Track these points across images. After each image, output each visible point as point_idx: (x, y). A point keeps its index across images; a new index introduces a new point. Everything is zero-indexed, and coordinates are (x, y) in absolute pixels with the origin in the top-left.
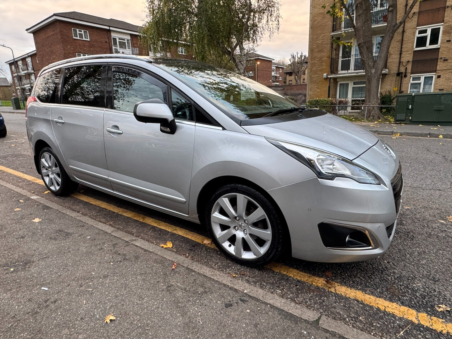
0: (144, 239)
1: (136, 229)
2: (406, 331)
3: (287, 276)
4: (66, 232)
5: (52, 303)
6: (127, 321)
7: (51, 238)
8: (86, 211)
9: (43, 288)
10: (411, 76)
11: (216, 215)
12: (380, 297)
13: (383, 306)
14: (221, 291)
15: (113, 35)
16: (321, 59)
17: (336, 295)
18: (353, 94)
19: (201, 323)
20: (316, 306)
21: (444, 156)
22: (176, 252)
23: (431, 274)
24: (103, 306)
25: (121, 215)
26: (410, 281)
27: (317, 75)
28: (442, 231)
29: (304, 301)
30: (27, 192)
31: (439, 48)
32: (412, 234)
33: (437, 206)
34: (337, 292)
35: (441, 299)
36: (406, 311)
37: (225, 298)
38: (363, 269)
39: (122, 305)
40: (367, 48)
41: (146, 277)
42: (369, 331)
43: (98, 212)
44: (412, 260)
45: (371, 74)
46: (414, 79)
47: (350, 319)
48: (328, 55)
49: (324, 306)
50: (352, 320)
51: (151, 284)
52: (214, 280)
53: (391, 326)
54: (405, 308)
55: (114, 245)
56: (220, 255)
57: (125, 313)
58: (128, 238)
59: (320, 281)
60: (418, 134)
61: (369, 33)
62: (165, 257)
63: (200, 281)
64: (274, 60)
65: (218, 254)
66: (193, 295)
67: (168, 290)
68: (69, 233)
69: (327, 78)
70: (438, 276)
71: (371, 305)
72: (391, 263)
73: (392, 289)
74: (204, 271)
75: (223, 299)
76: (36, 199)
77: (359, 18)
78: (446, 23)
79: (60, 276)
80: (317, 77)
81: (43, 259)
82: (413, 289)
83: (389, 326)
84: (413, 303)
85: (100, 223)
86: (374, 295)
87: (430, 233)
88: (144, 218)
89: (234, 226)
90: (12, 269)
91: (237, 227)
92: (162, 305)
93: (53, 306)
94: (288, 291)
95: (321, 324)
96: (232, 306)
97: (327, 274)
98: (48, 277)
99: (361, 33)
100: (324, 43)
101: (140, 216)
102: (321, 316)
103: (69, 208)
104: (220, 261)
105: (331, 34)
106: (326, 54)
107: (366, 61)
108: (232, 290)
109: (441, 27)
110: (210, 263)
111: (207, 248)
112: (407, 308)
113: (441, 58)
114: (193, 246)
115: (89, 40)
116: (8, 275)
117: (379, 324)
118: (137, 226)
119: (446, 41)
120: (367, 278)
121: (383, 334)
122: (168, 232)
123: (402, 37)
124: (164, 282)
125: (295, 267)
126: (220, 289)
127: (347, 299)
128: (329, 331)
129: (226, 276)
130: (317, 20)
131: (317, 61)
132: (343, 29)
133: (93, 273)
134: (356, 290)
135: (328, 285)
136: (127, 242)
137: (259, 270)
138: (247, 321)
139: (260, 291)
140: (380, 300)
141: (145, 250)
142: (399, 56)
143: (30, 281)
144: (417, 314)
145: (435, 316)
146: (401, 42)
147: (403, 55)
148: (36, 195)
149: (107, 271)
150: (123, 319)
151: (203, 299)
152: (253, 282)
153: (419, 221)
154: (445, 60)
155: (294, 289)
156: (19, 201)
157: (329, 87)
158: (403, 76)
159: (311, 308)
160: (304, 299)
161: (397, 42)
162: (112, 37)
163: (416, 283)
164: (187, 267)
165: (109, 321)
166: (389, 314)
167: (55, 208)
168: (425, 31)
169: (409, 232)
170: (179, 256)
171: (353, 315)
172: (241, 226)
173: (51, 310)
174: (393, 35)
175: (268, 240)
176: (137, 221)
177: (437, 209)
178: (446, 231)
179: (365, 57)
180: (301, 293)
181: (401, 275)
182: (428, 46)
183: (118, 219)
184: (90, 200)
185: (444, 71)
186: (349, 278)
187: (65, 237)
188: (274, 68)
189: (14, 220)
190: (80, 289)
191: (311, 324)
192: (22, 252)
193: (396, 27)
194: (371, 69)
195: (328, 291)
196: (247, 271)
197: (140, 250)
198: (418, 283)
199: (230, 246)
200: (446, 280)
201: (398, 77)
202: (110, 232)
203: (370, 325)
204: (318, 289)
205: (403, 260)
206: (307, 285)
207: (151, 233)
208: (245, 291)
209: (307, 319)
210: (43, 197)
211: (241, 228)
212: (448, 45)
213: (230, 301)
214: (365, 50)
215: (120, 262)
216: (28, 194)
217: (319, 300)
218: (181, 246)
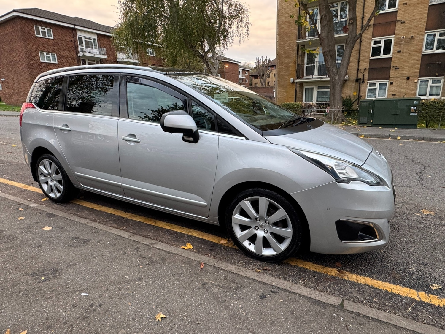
0: (162, 242)
1: (151, 232)
2: (413, 307)
3: (304, 268)
4: (82, 239)
5: (98, 307)
6: (177, 318)
7: (69, 246)
8: (93, 217)
9: (82, 294)
10: (368, 82)
11: (237, 216)
12: (385, 281)
13: (389, 288)
14: (251, 286)
15: (79, 34)
16: (288, 64)
17: (350, 282)
18: (317, 98)
19: (245, 314)
20: (336, 292)
21: (406, 156)
22: (197, 253)
23: (420, 260)
24: (149, 307)
25: (131, 220)
26: (405, 266)
27: (285, 80)
28: (420, 223)
29: (325, 289)
30: (23, 200)
31: (391, 58)
32: (397, 226)
33: (411, 201)
34: (350, 280)
35: (433, 279)
36: (408, 291)
37: (258, 291)
38: (365, 259)
39: (166, 304)
40: (331, 56)
41: (179, 277)
42: (384, 310)
43: (107, 218)
44: (402, 248)
45: (335, 80)
46: (371, 85)
47: (367, 301)
48: (294, 61)
49: (342, 292)
50: (368, 302)
51: (186, 283)
52: (242, 276)
53: (400, 304)
54: (407, 288)
55: (137, 249)
56: (239, 253)
57: (172, 311)
58: (147, 242)
59: (333, 271)
60: (380, 135)
61: (332, 42)
62: (190, 257)
63: (230, 277)
64: (240, 63)
65: (237, 253)
66: (228, 290)
67: (204, 288)
68: (86, 240)
69: (294, 83)
70: (426, 261)
71: (380, 288)
72: (387, 252)
73: (393, 274)
74: (231, 268)
75: (256, 292)
76: (37, 207)
77: (324, 29)
78: (397, 35)
79: (95, 281)
80: (284, 81)
81: (70, 266)
82: (409, 273)
83: (399, 304)
84: (412, 284)
85: (114, 229)
86: (380, 280)
87: (411, 225)
88: (155, 222)
89: (255, 226)
90: (43, 278)
91: (257, 227)
92: (203, 301)
93: (100, 310)
94: (309, 281)
95: (345, 307)
96: (266, 297)
97: (337, 264)
98: (83, 283)
99: (326, 42)
100: (290, 49)
101: (151, 220)
102: (343, 301)
103: (75, 215)
104: (241, 259)
105: (297, 42)
106: (292, 60)
107: (330, 68)
108: (261, 283)
109: (393, 38)
110: (233, 261)
111: (226, 248)
112: (408, 289)
113: (393, 67)
114: (211, 246)
115: (52, 38)
116: (40, 284)
117: (390, 303)
118: (152, 230)
119: (397, 51)
120: (371, 266)
121: (395, 311)
122: (184, 234)
123: (359, 47)
124: (198, 281)
125: (308, 260)
126: (250, 284)
127: (359, 285)
128: (354, 312)
129: (252, 271)
130: (284, 28)
131: (285, 66)
132: (307, 38)
133: (127, 277)
134: (364, 276)
135: (341, 274)
136: (148, 245)
137: (279, 265)
138: (284, 309)
139: (286, 283)
140: (386, 284)
141: (169, 253)
142: (357, 64)
143: (67, 288)
144: (418, 294)
145: (431, 294)
146: (359, 51)
147: (360, 63)
148: (34, 202)
149: (140, 274)
150: (173, 316)
151: (239, 293)
152: (277, 275)
153: (400, 214)
154: (397, 69)
155: (313, 279)
156: (18, 209)
157: (296, 91)
158: (361, 82)
159: (332, 294)
160: (324, 287)
161: (355, 51)
162: (78, 36)
163: (410, 268)
164: (214, 266)
165: (161, 319)
166: (396, 295)
167: (60, 216)
168: (379, 42)
169: (394, 225)
170: (203, 256)
171: (368, 298)
172: (261, 226)
173: (100, 314)
174: (354, 45)
175: (289, 238)
176: (149, 225)
177: (412, 204)
178: (423, 222)
179: (330, 64)
180: (320, 282)
181: (397, 262)
182: (382, 56)
183: (129, 224)
184: (94, 206)
185: (396, 78)
186: (357, 267)
187: (83, 243)
188: (240, 71)
189: (22, 229)
190: (120, 292)
191: (337, 308)
192: (45, 261)
193: (356, 38)
194: (335, 75)
195: (342, 279)
196: (268, 266)
197: (163, 252)
198: (412, 268)
199: (250, 244)
200: (433, 264)
201: (357, 83)
202: (127, 237)
203: (383, 305)
204: (334, 278)
205: (396, 250)
206: (323, 275)
207: (167, 236)
208: (274, 284)
209: (333, 304)
210: (42, 205)
211: (262, 228)
212: (399, 55)
213: (263, 294)
214: (330, 57)
215: (149, 265)
216: (26, 202)
217: (337, 287)
218: (201, 247)
